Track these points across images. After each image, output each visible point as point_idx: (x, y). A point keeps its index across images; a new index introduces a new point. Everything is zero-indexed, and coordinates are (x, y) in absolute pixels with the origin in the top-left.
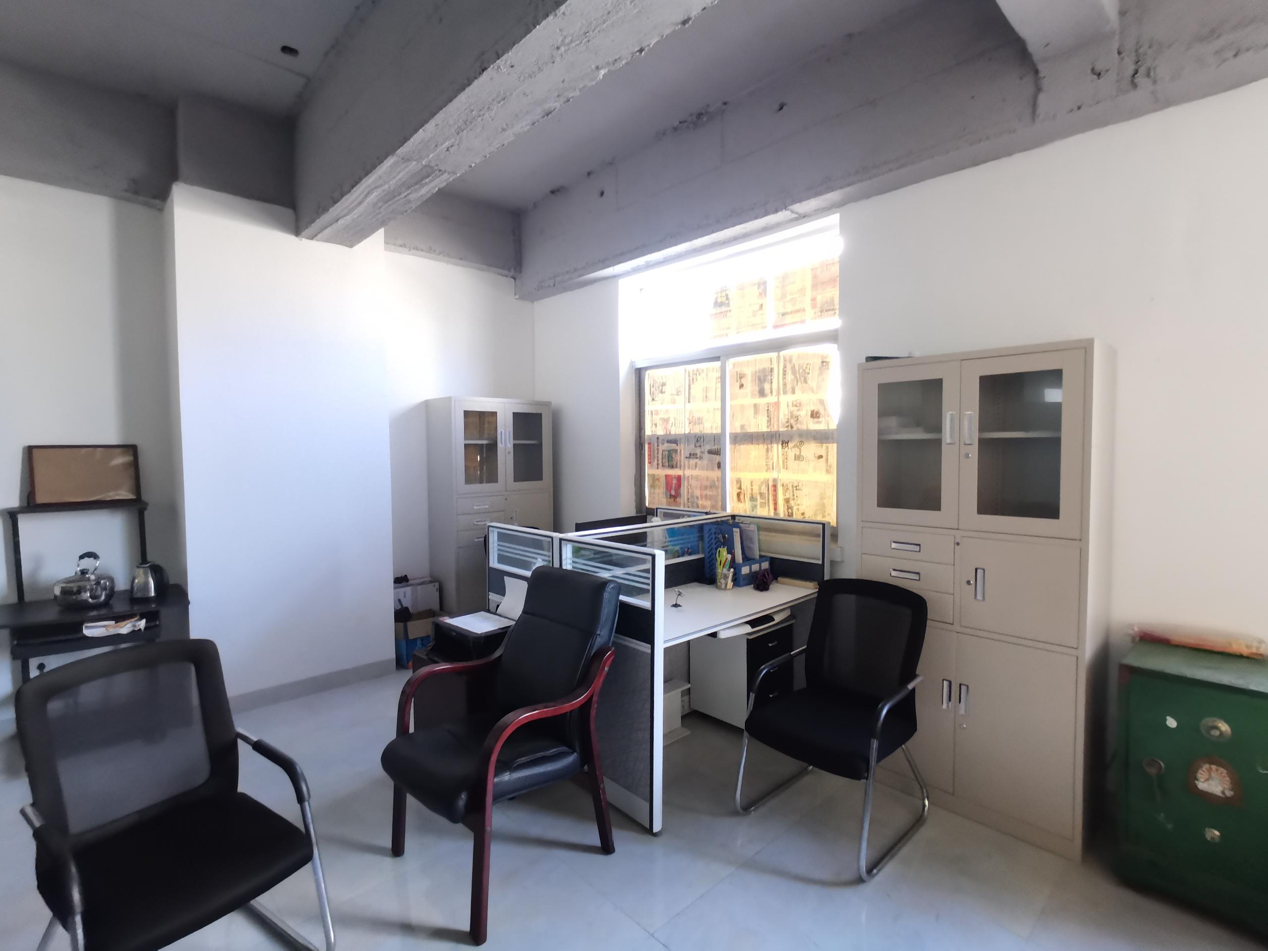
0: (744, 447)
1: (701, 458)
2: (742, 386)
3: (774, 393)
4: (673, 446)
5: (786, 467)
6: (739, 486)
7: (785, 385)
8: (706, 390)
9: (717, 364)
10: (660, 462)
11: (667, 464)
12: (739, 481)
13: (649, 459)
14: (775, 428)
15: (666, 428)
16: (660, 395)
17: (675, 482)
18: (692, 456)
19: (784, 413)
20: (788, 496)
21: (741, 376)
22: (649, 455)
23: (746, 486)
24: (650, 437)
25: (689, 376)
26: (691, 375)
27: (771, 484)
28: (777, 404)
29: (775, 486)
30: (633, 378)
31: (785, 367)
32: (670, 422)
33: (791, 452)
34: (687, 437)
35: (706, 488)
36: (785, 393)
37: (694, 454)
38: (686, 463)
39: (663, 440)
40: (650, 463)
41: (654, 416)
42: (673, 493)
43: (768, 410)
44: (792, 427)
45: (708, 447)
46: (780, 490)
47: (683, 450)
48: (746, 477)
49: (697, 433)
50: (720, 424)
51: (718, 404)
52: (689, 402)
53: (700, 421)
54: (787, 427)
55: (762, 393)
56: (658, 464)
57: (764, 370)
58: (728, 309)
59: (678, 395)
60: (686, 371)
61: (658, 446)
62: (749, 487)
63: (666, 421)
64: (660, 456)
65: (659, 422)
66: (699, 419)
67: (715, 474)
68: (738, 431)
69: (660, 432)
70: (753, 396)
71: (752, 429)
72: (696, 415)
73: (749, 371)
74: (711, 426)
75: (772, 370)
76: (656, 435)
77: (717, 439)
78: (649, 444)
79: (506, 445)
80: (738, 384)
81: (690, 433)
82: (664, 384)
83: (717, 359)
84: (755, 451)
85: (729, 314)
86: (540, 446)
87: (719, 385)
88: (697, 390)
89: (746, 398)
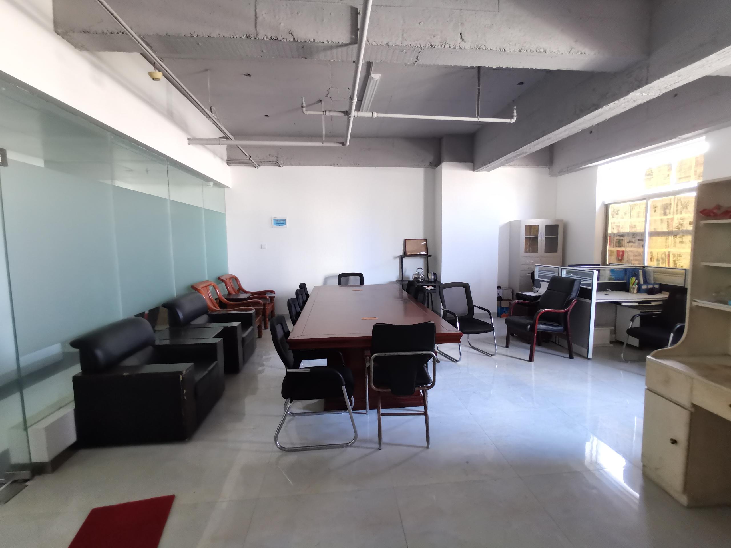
0: (655, 238)
1: (634, 243)
2: (655, 211)
3: (672, 214)
4: (622, 238)
5: (675, 246)
6: (651, 255)
7: (677, 210)
8: (639, 213)
9: (645, 201)
10: (615, 245)
11: (618, 246)
12: (652, 253)
13: (609, 243)
14: (671, 229)
15: (618, 230)
16: (616, 215)
17: (621, 253)
18: (630, 242)
19: (675, 223)
20: (675, 259)
21: (656, 207)
22: (609, 242)
23: (655, 255)
24: (610, 234)
25: (631, 207)
26: (632, 207)
27: (667, 254)
28: (672, 219)
29: (669, 255)
30: (603, 209)
31: (678, 202)
32: (621, 227)
33: (678, 239)
34: (628, 234)
35: (636, 256)
36: (677, 214)
37: (631, 241)
38: (627, 245)
39: (616, 235)
40: (610, 245)
41: (613, 225)
42: (620, 258)
43: (668, 222)
44: (679, 229)
45: (638, 238)
46: (671, 256)
47: (626, 239)
48: (655, 251)
49: (633, 232)
50: (644, 228)
51: (644, 219)
52: (630, 218)
53: (635, 227)
54: (677, 229)
55: (665, 214)
56: (614, 246)
57: (667, 204)
58: (652, 177)
59: (625, 215)
60: (629, 205)
61: (614, 237)
62: (656, 255)
63: (618, 227)
64: (615, 242)
65: (615, 227)
66: (634, 226)
67: (640, 250)
68: (653, 231)
69: (615, 231)
70: (661, 215)
71: (659, 230)
72: (634, 224)
73: (659, 205)
74: (639, 229)
75: (671, 204)
76: (613, 233)
77: (643, 234)
78: (610, 237)
79: (542, 238)
80: (654, 210)
81: (630, 232)
82: (618, 211)
83: (644, 199)
84: (660, 240)
85: (652, 179)
86: (557, 238)
87: (645, 211)
88: (634, 213)
89: (658, 216)
